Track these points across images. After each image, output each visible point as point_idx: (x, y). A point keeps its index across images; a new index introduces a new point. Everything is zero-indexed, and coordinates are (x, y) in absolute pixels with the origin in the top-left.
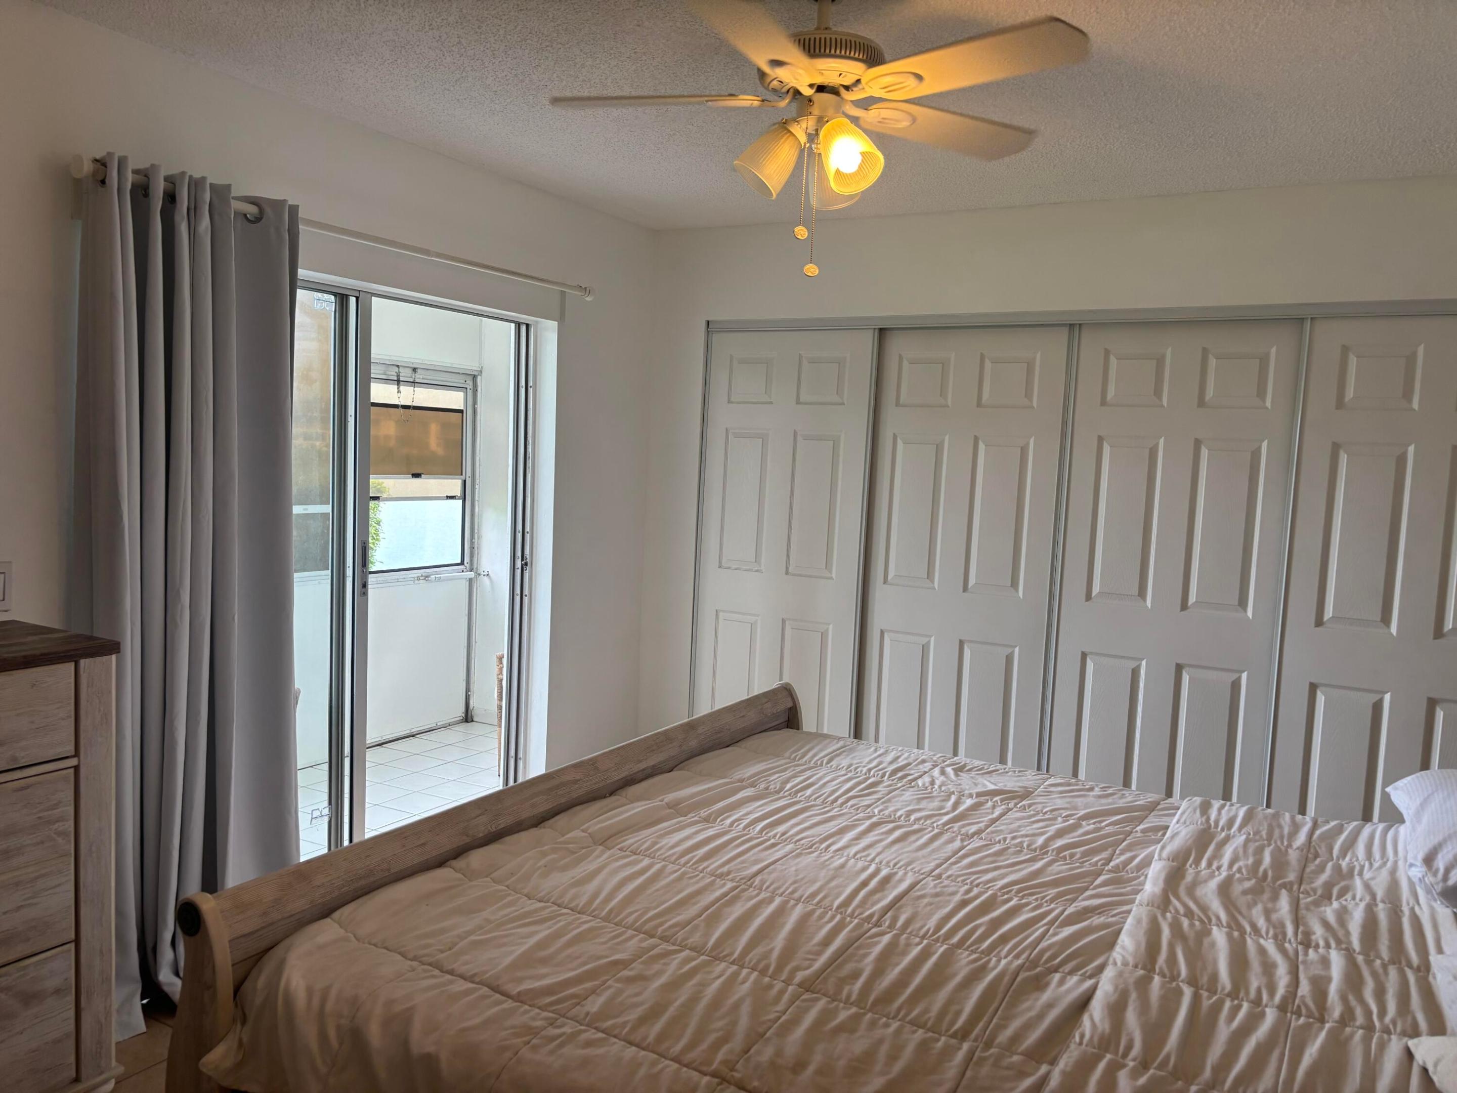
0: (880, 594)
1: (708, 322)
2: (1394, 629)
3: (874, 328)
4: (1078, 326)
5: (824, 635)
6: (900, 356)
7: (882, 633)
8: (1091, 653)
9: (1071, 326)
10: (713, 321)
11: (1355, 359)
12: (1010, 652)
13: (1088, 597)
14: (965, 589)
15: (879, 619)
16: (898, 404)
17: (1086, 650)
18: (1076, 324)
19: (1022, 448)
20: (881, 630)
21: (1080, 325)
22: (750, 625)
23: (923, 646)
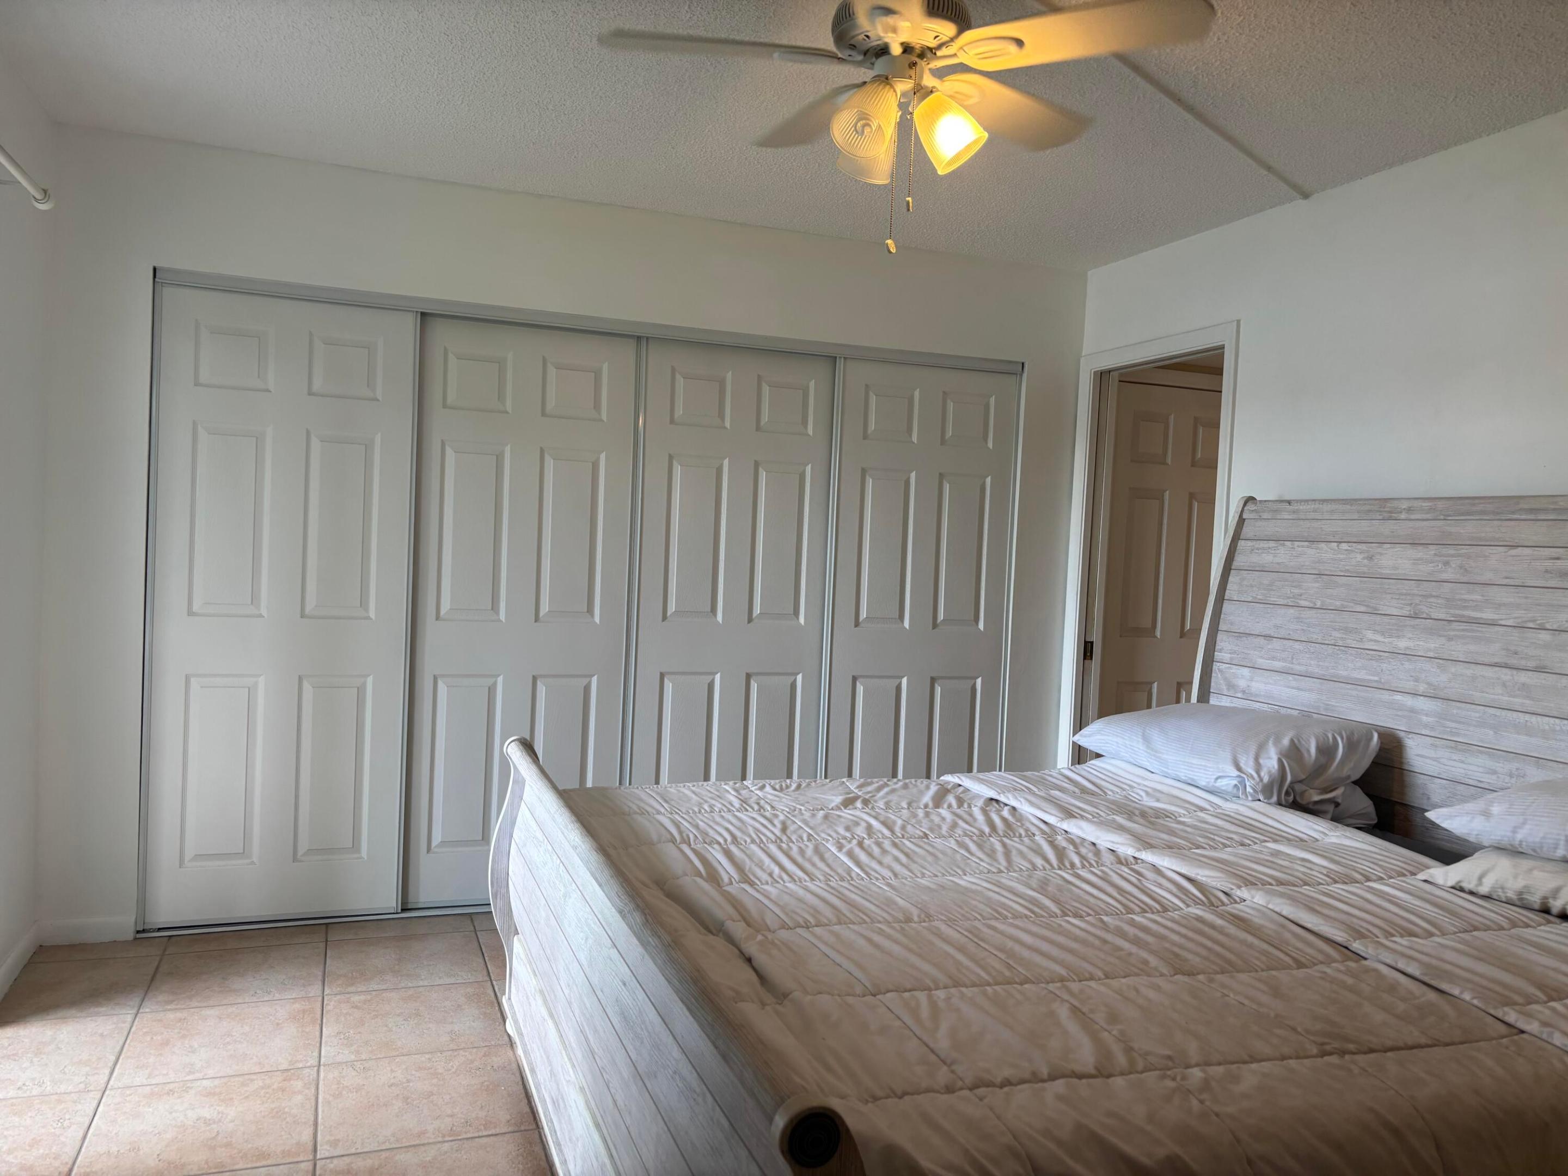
0: (432, 633)
1: (155, 269)
2: (907, 624)
3: (417, 312)
4: (645, 339)
5: (361, 691)
6: (445, 349)
7: (435, 679)
8: (669, 673)
9: (639, 338)
10: (163, 269)
11: (875, 397)
12: (587, 682)
13: (665, 618)
14: (537, 619)
15: (429, 665)
16: (445, 406)
17: (663, 670)
18: (643, 337)
19: (593, 463)
20: (434, 676)
21: (647, 338)
22: (247, 689)
23: (489, 688)
